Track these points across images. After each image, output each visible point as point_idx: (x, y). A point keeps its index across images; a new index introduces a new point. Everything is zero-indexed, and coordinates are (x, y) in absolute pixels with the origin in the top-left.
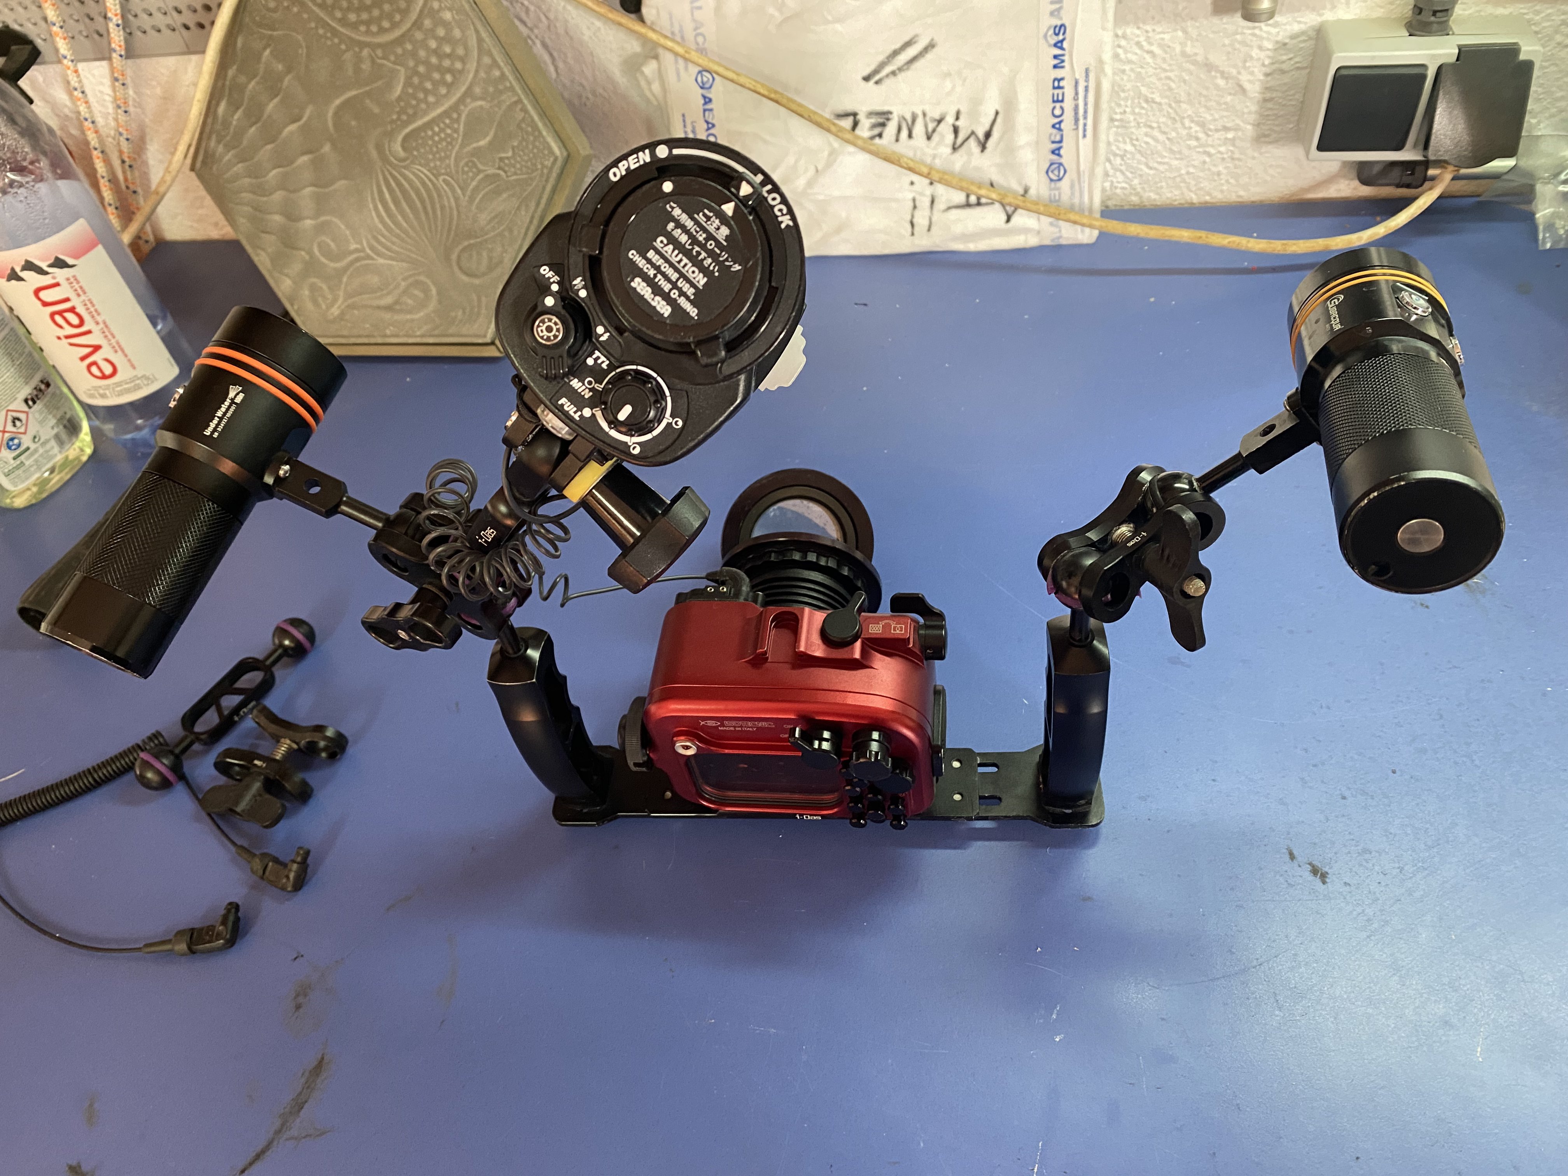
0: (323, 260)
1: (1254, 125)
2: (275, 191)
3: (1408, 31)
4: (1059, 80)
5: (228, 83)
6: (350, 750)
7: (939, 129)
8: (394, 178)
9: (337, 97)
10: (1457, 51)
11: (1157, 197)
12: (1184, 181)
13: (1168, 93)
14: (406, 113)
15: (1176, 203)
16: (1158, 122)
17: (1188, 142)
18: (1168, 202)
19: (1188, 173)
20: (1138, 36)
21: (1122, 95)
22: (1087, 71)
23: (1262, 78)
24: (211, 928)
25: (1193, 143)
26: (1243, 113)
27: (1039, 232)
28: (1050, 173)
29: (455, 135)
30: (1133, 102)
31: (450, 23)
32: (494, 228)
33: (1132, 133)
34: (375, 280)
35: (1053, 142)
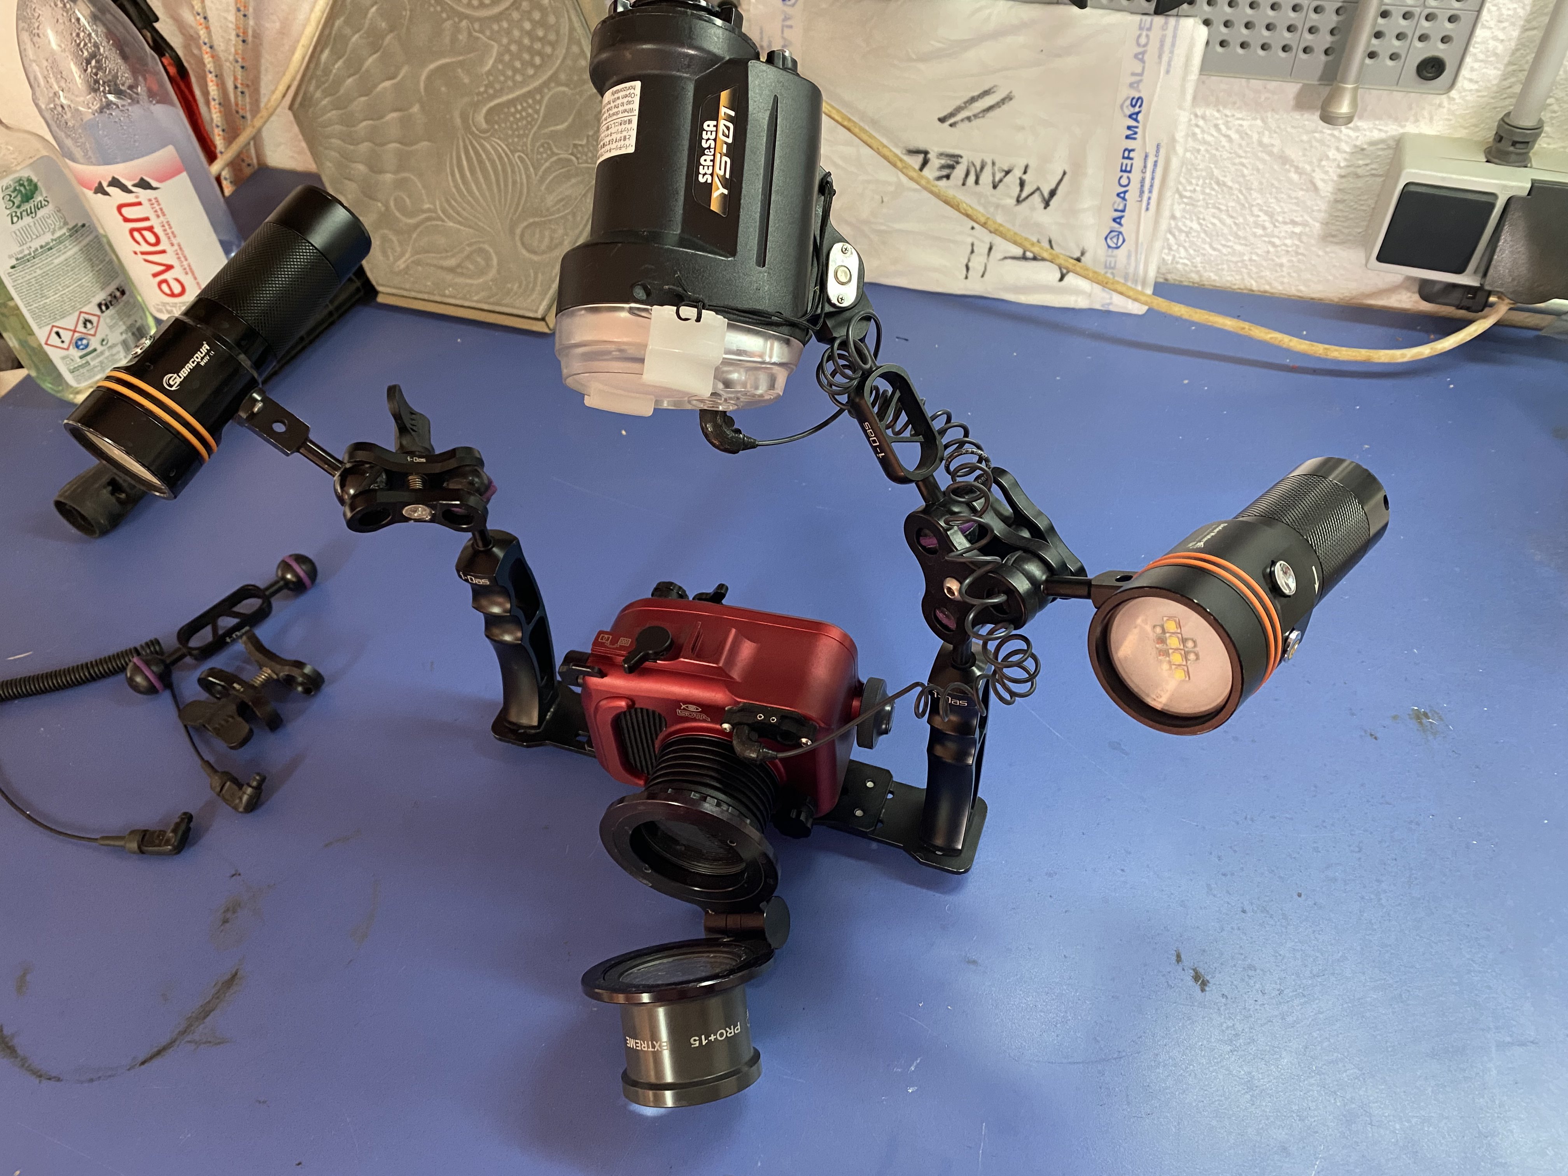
0: (398, 214)
1: (1322, 223)
2: (363, 142)
3: (1486, 157)
4: (1130, 151)
5: (334, 32)
6: (326, 689)
7: (1006, 180)
8: (474, 148)
9: (432, 61)
10: (1529, 185)
11: (1217, 278)
12: (1246, 267)
13: (1241, 180)
14: (492, 87)
15: (1236, 287)
16: (1227, 207)
17: (1254, 230)
18: (1228, 285)
19: (1251, 260)
20: (1217, 119)
21: (1195, 174)
22: (1158, 146)
23: (1335, 178)
24: (163, 833)
25: (1260, 232)
26: (1313, 211)
27: (1090, 295)
28: (1109, 240)
29: (536, 116)
30: (1204, 183)
31: (547, 9)
32: (559, 211)
33: (1200, 212)
34: (442, 241)
35: (1116, 210)
